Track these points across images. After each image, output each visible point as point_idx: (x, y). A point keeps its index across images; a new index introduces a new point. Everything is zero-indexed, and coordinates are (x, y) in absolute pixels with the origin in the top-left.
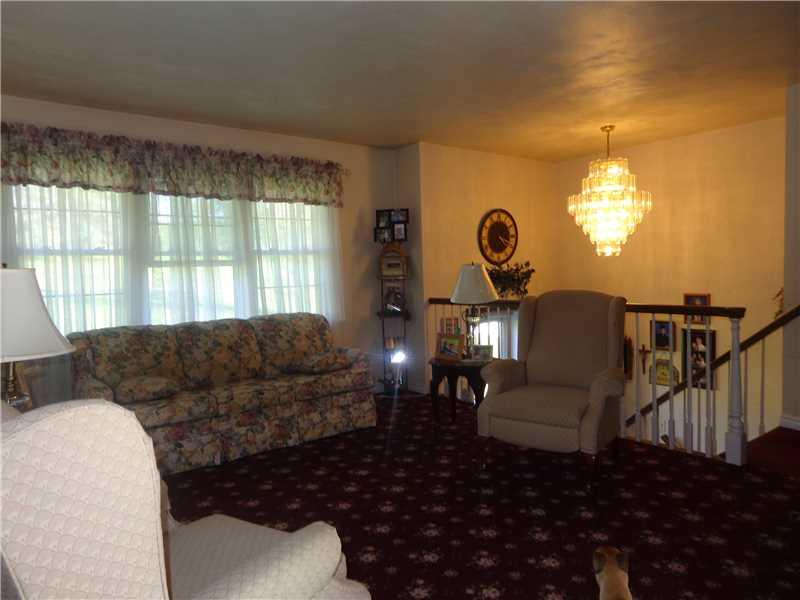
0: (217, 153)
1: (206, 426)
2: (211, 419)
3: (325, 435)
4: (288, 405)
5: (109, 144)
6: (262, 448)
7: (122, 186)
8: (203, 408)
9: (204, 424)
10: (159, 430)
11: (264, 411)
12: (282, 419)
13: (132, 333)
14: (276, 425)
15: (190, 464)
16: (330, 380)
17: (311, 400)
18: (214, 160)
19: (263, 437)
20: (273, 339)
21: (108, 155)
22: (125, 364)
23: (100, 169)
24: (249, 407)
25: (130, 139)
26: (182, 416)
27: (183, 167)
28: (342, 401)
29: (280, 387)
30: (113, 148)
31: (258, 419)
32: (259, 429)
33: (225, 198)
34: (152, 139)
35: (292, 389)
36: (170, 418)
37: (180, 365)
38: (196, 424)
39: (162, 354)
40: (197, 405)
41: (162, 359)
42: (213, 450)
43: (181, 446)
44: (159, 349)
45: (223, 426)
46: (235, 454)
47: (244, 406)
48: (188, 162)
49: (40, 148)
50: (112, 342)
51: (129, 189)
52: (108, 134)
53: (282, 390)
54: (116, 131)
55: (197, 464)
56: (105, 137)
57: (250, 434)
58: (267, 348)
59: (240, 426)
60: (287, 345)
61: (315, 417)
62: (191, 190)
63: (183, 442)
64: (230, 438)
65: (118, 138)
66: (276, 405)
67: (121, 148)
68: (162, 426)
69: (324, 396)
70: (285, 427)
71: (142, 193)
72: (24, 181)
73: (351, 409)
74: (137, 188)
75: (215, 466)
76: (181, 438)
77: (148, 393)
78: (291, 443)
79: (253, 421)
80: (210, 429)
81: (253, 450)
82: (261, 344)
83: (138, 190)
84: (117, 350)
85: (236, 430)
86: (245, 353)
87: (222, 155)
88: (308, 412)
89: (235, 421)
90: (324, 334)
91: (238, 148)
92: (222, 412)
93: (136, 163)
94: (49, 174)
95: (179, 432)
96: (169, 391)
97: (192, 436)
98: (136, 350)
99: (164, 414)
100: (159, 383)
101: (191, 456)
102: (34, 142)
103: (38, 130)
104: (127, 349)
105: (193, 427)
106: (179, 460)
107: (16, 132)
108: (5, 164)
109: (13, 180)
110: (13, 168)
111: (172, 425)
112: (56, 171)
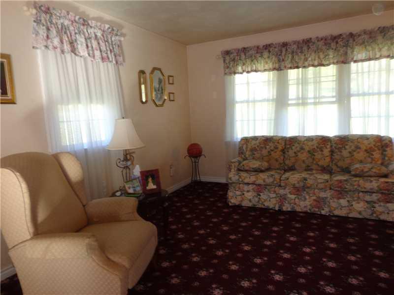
0: (322, 39)
1: (273, 189)
2: (276, 186)
3: (351, 215)
4: (323, 190)
5: (266, 49)
6: (305, 210)
7: (272, 68)
8: (271, 180)
9: (271, 188)
10: (250, 186)
11: (306, 190)
12: (319, 197)
13: (264, 139)
14: (314, 200)
15: (264, 205)
16: (359, 182)
17: (340, 191)
18: (321, 43)
19: (304, 204)
20: (340, 149)
21: (266, 54)
22: (255, 153)
23: (262, 61)
24: (297, 185)
25: (274, 43)
26: (260, 182)
27: (301, 52)
28: (368, 198)
29: (320, 178)
30: (267, 50)
31: (302, 193)
32: (303, 199)
33: (328, 65)
34: (285, 41)
35: (328, 182)
36: (255, 181)
37: (282, 157)
38: (267, 187)
39: (272, 150)
40: (268, 178)
41: (272, 153)
42: (275, 202)
43: (260, 195)
44: (272, 148)
45: (282, 192)
46: (287, 207)
47: (294, 184)
48: (305, 48)
49: (240, 57)
50: (254, 142)
51: (274, 69)
52: (265, 44)
53: (319, 181)
54: (268, 42)
55: (268, 207)
56: (264, 46)
57: (297, 200)
58: (335, 154)
59: (291, 194)
60: (348, 155)
61: (343, 202)
62: (306, 64)
63: (261, 194)
64: (285, 199)
65: (269, 45)
66: (315, 189)
67: (271, 50)
68: (252, 184)
69: (350, 191)
70: (320, 202)
71: (281, 70)
72: (235, 73)
73: (376, 205)
74: (279, 68)
75: (275, 210)
76: (260, 192)
77: (250, 168)
78: (323, 212)
79: (299, 194)
80: (275, 192)
81: (298, 209)
82: (332, 152)
83: (279, 69)
84: (254, 146)
85: (289, 196)
86: (318, 156)
87: (326, 40)
88: (339, 198)
89: (289, 191)
90: (385, 151)
91: (336, 32)
92: (282, 184)
93: (278, 55)
94: (242, 68)
95: (260, 188)
96: (259, 169)
97: (265, 192)
98: (262, 147)
99: (253, 179)
100: (256, 164)
101: (265, 201)
102: (238, 56)
103: (239, 50)
104: (258, 146)
105: (266, 188)
106: (258, 202)
107: (232, 53)
108: (228, 67)
109: (230, 73)
110: (231, 69)
111: (256, 185)
112: (244, 67)
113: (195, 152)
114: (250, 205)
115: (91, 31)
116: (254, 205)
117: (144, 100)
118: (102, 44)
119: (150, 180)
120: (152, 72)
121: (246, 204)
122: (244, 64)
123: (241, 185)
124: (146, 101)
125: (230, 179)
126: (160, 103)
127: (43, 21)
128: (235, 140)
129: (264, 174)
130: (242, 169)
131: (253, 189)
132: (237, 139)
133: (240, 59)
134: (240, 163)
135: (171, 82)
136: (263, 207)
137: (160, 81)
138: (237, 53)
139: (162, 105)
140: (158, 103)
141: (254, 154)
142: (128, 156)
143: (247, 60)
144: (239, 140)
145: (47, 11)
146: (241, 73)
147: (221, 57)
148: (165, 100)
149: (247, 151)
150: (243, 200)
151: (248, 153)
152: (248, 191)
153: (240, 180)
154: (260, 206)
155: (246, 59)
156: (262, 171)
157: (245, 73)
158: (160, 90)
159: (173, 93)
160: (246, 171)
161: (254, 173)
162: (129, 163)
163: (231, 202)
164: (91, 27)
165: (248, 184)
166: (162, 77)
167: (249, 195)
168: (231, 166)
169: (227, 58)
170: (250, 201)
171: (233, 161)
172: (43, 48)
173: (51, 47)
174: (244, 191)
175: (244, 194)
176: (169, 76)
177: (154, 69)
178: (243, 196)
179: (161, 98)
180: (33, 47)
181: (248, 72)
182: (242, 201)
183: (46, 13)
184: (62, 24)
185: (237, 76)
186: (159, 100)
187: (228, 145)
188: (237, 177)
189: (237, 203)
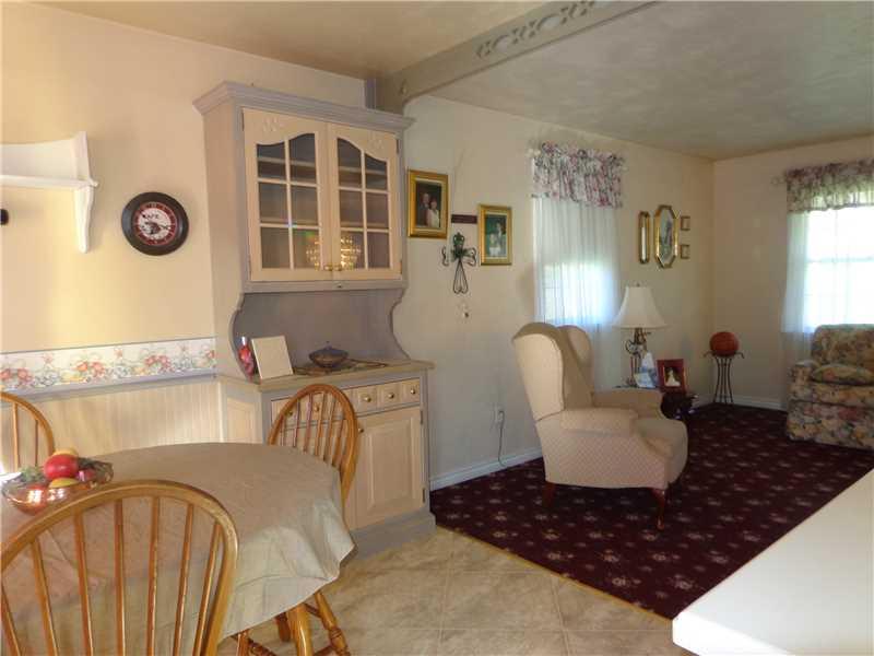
10: (834, 407)
15: (861, 444)
22: (847, 354)
26: (854, 401)
36: (843, 401)
38: (870, 412)
40: (872, 396)
43: (853, 426)
49: (822, 181)
55: (869, 447)
63: (855, 423)
68: (837, 405)
72: (810, 209)
76: (854, 420)
77: (835, 377)
84: (843, 342)
94: (826, 200)
95: (852, 414)
96: (852, 379)
97: (865, 423)
98: (861, 345)
99: (839, 396)
100: (847, 371)
101: (863, 437)
102: (817, 178)
103: (820, 169)
104: (853, 342)
105: (866, 414)
106: (849, 437)
107: (806, 174)
108: (796, 199)
109: (801, 210)
110: (802, 202)
111: (847, 407)
112: (829, 198)
113: (723, 347)
114: (831, 441)
115: (590, 164)
116: (840, 443)
117: (644, 258)
118: (602, 181)
119: (671, 373)
120: (658, 213)
121: (823, 438)
122: (829, 193)
123: (815, 406)
124: (647, 260)
125: (795, 393)
126: (667, 262)
127: (545, 163)
128: (804, 331)
129: (864, 389)
130: (819, 378)
131: (839, 414)
132: (808, 328)
133: (823, 185)
134: (814, 368)
135: (685, 227)
136: (858, 446)
137: (669, 227)
138: (817, 174)
139: (669, 266)
140: (664, 262)
141: (844, 356)
142: (640, 338)
143: (837, 185)
144: (813, 331)
145: (550, 151)
146: (823, 209)
147: (782, 180)
148: (674, 256)
149: (829, 349)
150: (818, 431)
151: (830, 354)
152: (829, 418)
153: (815, 396)
154: (852, 444)
155: (834, 184)
156: (858, 384)
157: (830, 210)
158: (667, 242)
159: (688, 246)
160: (828, 382)
161: (841, 387)
162: (641, 347)
163: (794, 435)
164: (590, 160)
165: (830, 405)
166: (672, 220)
167: (832, 424)
168: (797, 372)
169: (796, 183)
170: (832, 434)
171: (802, 363)
172: (544, 196)
173: (550, 194)
174: (820, 416)
175: (820, 422)
176: (682, 218)
177: (662, 208)
178: (819, 425)
179: (669, 253)
180: (533, 196)
181: (837, 207)
182: (815, 434)
183: (549, 151)
184: (562, 162)
185: (813, 213)
186: (666, 257)
187: (788, 339)
188: (808, 391)
189: (806, 437)
